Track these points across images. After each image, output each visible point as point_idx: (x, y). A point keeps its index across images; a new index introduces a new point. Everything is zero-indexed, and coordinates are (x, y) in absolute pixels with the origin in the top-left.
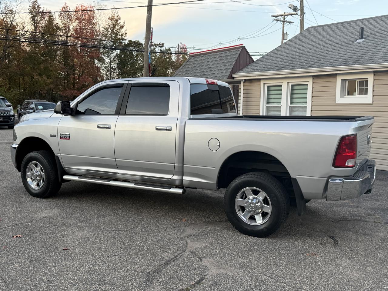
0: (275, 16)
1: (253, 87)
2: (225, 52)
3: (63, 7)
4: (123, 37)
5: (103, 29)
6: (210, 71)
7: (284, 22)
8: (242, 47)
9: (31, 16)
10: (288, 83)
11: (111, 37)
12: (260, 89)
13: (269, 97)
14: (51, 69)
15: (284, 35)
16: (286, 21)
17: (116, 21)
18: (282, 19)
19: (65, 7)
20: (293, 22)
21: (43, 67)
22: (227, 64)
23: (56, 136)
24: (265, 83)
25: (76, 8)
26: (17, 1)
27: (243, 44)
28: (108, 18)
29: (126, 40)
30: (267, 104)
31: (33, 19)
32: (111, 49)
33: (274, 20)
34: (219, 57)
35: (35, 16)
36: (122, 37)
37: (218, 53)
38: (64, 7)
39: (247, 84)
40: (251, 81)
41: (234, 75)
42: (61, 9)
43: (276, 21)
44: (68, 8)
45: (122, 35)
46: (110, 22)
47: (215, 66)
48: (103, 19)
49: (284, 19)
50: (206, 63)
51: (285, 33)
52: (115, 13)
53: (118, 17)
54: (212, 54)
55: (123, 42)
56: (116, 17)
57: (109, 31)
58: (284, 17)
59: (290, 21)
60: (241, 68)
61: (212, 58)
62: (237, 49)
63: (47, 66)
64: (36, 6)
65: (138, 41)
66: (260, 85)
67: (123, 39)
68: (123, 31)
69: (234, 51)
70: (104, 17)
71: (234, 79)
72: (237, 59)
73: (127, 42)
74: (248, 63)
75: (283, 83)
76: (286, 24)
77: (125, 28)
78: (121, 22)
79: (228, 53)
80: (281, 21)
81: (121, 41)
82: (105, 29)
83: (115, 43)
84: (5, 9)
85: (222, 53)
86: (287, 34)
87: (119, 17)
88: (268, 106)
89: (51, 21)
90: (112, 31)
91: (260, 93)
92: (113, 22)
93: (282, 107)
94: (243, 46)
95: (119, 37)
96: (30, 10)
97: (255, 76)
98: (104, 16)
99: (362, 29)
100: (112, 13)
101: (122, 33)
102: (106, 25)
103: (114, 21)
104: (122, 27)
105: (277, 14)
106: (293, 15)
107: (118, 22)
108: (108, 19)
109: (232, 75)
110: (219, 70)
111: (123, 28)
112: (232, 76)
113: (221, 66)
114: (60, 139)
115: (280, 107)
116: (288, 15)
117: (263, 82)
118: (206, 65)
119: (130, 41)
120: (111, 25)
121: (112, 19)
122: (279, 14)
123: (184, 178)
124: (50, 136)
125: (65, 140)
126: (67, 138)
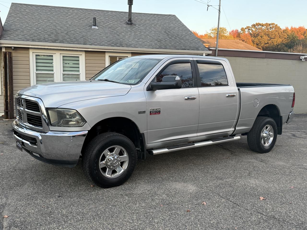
10: (60, 54)
13: (38, 65)
24: (34, 52)
30: (36, 71)
40: (16, 48)
66: (29, 53)
75: (55, 54)
91: (29, 61)
99: (95, 19)
114: (150, 114)
115: (53, 74)
117: (31, 51)
123: (237, 128)
124: (138, 113)
125: (155, 115)
126: (157, 112)
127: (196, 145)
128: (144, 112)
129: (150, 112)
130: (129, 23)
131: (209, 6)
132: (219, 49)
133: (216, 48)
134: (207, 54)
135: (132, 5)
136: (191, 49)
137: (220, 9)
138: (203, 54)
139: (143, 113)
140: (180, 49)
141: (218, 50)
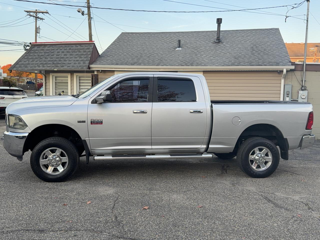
0: (28, 12)
2: (75, 45)
7: (37, 18)
15: (37, 29)
16: (38, 17)
18: (35, 15)
20: (44, 19)
22: (82, 57)
23: (85, 122)
33: (28, 15)
34: (70, 49)
37: (67, 46)
39: (101, 74)
40: (105, 71)
43: (29, 16)
47: (68, 56)
49: (37, 15)
50: (56, 53)
51: (38, 27)
54: (61, 46)
58: (36, 14)
59: (42, 18)
60: (94, 60)
61: (61, 49)
62: (89, 44)
69: (85, 46)
71: (92, 69)
72: (92, 53)
74: (97, 56)
76: (38, 20)
79: (79, 47)
80: (34, 16)
85: (72, 46)
86: (39, 28)
94: (94, 42)
97: (113, 68)
99: (179, 41)
105: (29, 10)
106: (44, 14)
109: (89, 66)
110: (74, 60)
113: (76, 58)
114: (91, 124)
116: (40, 12)
117: (116, 73)
122: (31, 10)
123: (210, 146)
124: (77, 122)
125: (97, 125)
126: (99, 123)
127: (148, 157)
128: (84, 122)
129: (91, 122)
130: (217, 41)
131: (287, 17)
132: (307, 63)
133: (304, 62)
134: (289, 70)
135: (221, 24)
136: (269, 65)
137: (307, 18)
138: (283, 69)
139: (82, 122)
140: (256, 65)
141: (306, 65)
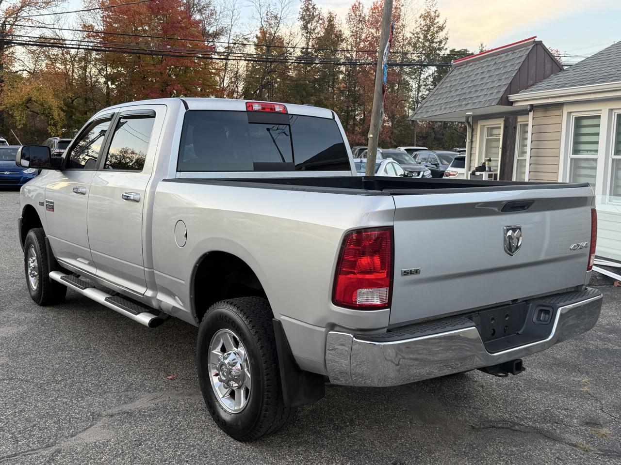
1: (548, 120)
2: (506, 54)
3: (353, 5)
4: (442, 45)
5: (411, 35)
6: (476, 91)
8: (534, 41)
9: (302, 23)
10: (611, 110)
11: (423, 47)
12: (561, 124)
13: (578, 141)
14: (325, 102)
17: (432, 20)
19: (357, 4)
21: (314, 100)
22: (503, 78)
24: (571, 112)
25: (373, 5)
26: (284, 2)
27: (535, 37)
28: (419, 15)
29: (446, 49)
30: (573, 154)
31: (305, 27)
32: (423, 65)
34: (495, 64)
35: (307, 23)
36: (439, 45)
37: (495, 57)
38: (355, 5)
39: (539, 114)
40: (546, 107)
41: (513, 97)
42: (351, 8)
44: (361, 5)
45: (441, 42)
46: (423, 23)
47: (485, 81)
48: (410, 18)
52: (432, 7)
53: (435, 13)
54: (486, 60)
55: (442, 53)
56: (433, 14)
57: (419, 38)
60: (531, 82)
61: (483, 67)
62: (526, 46)
63: (320, 99)
64: (310, 7)
65: (466, 50)
66: (561, 115)
67: (440, 49)
68: (441, 35)
69: (520, 51)
70: (413, 15)
71: (514, 105)
72: (521, 66)
73: (448, 52)
74: (548, 72)
75: (601, 110)
77: (445, 31)
78: (440, 21)
79: (510, 56)
81: (438, 52)
82: (414, 34)
83: (427, 55)
84: (267, 15)
85: (501, 56)
87: (437, 13)
88: (575, 159)
89: (330, 27)
90: (425, 37)
91: (560, 132)
92: (428, 22)
93: (598, 160)
94: (537, 39)
95: (435, 45)
96: (301, 13)
98: (411, 13)
100: (426, 8)
101: (441, 38)
102: (416, 28)
103: (429, 20)
104: (441, 28)
107: (435, 22)
108: (420, 17)
109: (508, 97)
110: (488, 88)
111: (442, 30)
112: (508, 100)
113: (493, 82)
114: (47, 209)
115: (596, 160)
117: (566, 110)
118: (473, 81)
119: (452, 51)
120: (423, 27)
121: (426, 17)
123: (158, 295)
124: (39, 204)
126: (51, 208)
129: (46, 205)
139: (42, 205)
